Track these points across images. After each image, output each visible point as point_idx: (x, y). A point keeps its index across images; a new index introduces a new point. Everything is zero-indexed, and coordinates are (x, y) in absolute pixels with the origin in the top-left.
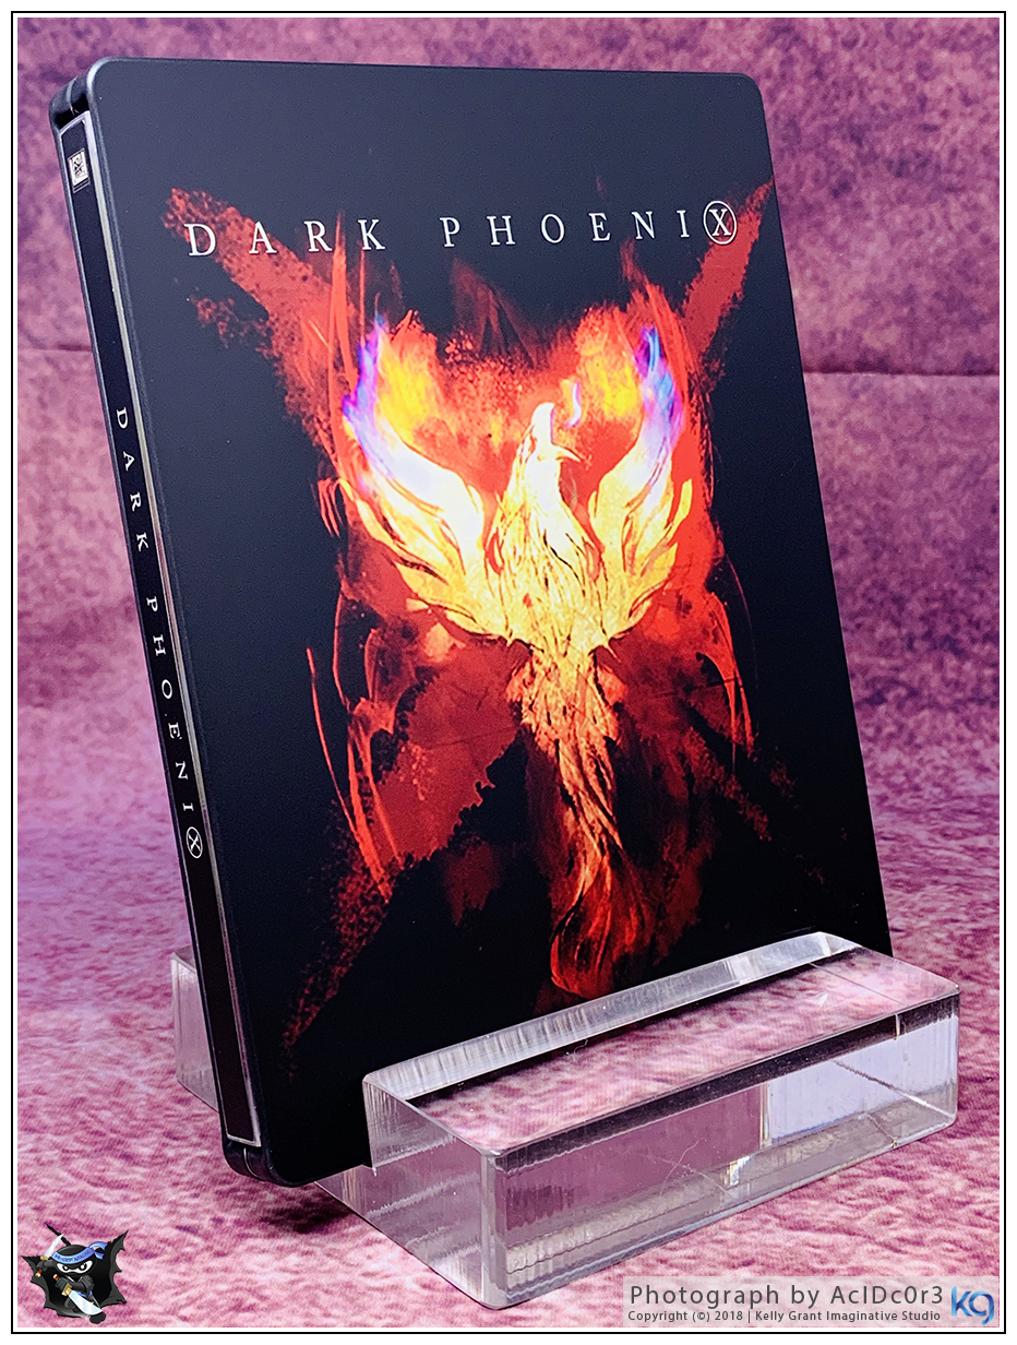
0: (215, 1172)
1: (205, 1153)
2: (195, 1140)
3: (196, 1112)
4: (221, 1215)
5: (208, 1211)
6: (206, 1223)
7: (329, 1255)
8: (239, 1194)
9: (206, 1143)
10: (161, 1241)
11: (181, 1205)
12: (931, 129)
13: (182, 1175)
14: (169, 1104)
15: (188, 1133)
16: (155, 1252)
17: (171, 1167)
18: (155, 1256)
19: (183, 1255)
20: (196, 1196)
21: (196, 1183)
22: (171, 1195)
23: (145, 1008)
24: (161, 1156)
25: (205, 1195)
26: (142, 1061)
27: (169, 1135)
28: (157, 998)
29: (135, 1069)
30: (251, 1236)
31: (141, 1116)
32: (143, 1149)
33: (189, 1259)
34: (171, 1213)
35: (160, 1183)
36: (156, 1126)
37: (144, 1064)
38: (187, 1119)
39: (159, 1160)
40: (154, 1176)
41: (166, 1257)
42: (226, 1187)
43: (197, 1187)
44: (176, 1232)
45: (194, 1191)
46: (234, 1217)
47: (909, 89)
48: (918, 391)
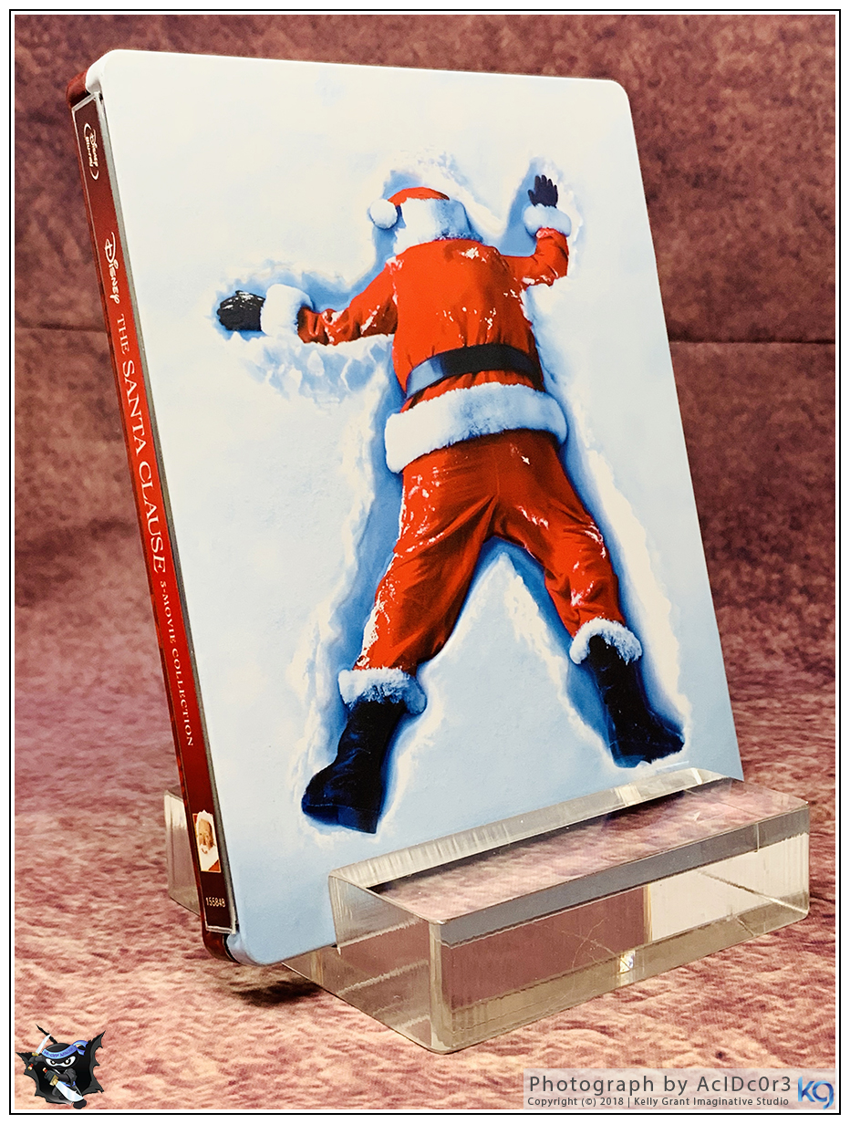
0: (127, 919)
1: (121, 907)
2: (115, 898)
3: (118, 879)
4: (127, 947)
5: (117, 945)
6: (115, 952)
7: (206, 972)
8: (143, 934)
9: (122, 901)
10: (79, 962)
11: (98, 940)
12: (719, 149)
13: (101, 921)
14: (97, 873)
15: (109, 893)
16: (74, 969)
17: (94, 915)
18: (73, 971)
19: (94, 971)
20: (110, 934)
21: (112, 926)
22: (91, 933)
23: (87, 813)
24: (87, 907)
25: (118, 934)
26: (80, 844)
27: (95, 894)
28: (97, 806)
29: (74, 849)
30: (148, 960)
31: (74, 880)
32: (74, 902)
33: (99, 974)
34: (89, 945)
35: (83, 925)
36: (85, 887)
37: (81, 846)
38: (110, 884)
39: (84, 910)
40: (79, 920)
41: (81, 973)
42: (134, 930)
43: (111, 929)
44: (93, 956)
45: (108, 931)
46: (137, 949)
47: (702, 119)
48: (715, 354)
